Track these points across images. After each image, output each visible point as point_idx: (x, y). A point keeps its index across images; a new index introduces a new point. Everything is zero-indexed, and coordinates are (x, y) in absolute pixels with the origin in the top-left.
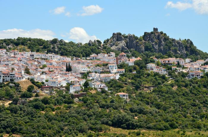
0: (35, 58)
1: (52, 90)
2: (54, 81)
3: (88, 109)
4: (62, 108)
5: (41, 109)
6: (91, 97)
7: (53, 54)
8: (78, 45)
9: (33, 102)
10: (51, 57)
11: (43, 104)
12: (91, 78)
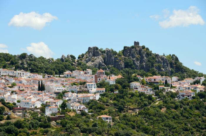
0: (2, 76)
1: (25, 112)
2: (27, 102)
3: (68, 134)
4: (38, 132)
5: (14, 134)
6: (70, 120)
7: (23, 70)
8: (49, 61)
9: (5, 126)
10: (20, 74)
11: (17, 128)
12: (67, 98)
